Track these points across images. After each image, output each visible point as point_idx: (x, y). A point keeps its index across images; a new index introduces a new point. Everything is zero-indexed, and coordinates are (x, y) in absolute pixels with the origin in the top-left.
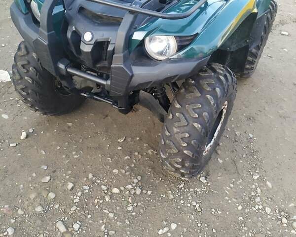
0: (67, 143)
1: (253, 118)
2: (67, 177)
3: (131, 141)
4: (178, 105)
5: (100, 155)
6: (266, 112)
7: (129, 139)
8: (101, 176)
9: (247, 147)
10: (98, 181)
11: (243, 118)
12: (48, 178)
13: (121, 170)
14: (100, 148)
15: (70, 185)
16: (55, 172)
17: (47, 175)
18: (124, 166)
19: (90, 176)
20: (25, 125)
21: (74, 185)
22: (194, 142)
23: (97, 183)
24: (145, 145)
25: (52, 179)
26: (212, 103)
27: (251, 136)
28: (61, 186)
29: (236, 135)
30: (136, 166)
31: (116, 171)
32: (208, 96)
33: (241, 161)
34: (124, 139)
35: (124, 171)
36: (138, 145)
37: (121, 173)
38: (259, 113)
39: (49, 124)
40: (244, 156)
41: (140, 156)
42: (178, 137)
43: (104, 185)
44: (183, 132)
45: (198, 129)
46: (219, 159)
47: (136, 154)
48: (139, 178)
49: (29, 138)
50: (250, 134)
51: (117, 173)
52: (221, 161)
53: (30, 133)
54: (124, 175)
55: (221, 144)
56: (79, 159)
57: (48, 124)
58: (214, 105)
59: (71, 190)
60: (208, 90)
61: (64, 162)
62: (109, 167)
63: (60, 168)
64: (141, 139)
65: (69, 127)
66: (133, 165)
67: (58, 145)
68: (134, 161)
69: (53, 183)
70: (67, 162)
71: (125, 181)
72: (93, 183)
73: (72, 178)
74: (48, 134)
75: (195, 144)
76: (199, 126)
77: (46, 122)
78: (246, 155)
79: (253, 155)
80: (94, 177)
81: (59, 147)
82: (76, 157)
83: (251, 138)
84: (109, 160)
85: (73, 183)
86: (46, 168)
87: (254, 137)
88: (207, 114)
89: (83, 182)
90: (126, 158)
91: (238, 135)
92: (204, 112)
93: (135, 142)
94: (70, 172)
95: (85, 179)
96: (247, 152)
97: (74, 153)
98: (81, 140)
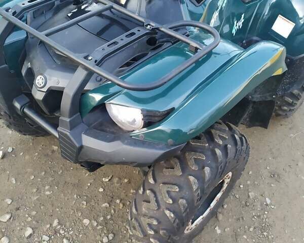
0: (43, 173)
1: (278, 175)
2: (30, 219)
3: (117, 183)
4: (152, 179)
5: (75, 196)
6: (298, 169)
7: (116, 180)
8: (68, 224)
9: (259, 217)
10: (62, 232)
11: (265, 173)
12: (8, 217)
13: (93, 221)
14: (78, 185)
15: (29, 231)
16: (18, 209)
17: (8, 213)
18: (98, 216)
19: (56, 223)
20: (7, 142)
21: (34, 232)
22: (163, 232)
23: (60, 234)
24: (132, 191)
25: (12, 218)
26: (195, 188)
27: (268, 201)
28: (19, 230)
29: (249, 196)
30: (113, 218)
31: (86, 221)
32: (192, 178)
33: (245, 237)
34: (110, 178)
35: (95, 224)
36: (124, 189)
37: (92, 226)
38: (287, 170)
39: (33, 144)
40: (251, 229)
41: (121, 205)
42: (145, 221)
43: (67, 239)
44: (151, 217)
45: (170, 218)
46: (217, 228)
47: (118, 201)
48: (111, 236)
49: (5, 159)
50: (267, 199)
51: (88, 223)
52: (219, 231)
53: (9, 152)
54: (94, 229)
55: (225, 206)
56: (49, 197)
57: (31, 144)
58: (197, 190)
59: (27, 238)
60: (193, 168)
61: (32, 198)
62: (80, 214)
63: (26, 206)
64: (129, 182)
65: (53, 151)
66: (109, 217)
67: (32, 174)
68: (113, 211)
69: (11, 224)
70: (35, 198)
71: (93, 238)
72: (56, 232)
73: (34, 222)
74: (27, 157)
75: (165, 235)
76: (172, 215)
77: (31, 140)
78: (255, 228)
79: (263, 229)
80: (58, 225)
81: (33, 177)
82: (48, 193)
83: (267, 205)
84: (83, 204)
85: (33, 229)
86: (9, 203)
87: (271, 204)
88: (184, 201)
89: (45, 230)
90: (104, 205)
91: (251, 197)
92: (182, 198)
93: (121, 184)
94: (34, 213)
95: (48, 226)
96: (256, 225)
97: (47, 187)
98: (61, 171)
